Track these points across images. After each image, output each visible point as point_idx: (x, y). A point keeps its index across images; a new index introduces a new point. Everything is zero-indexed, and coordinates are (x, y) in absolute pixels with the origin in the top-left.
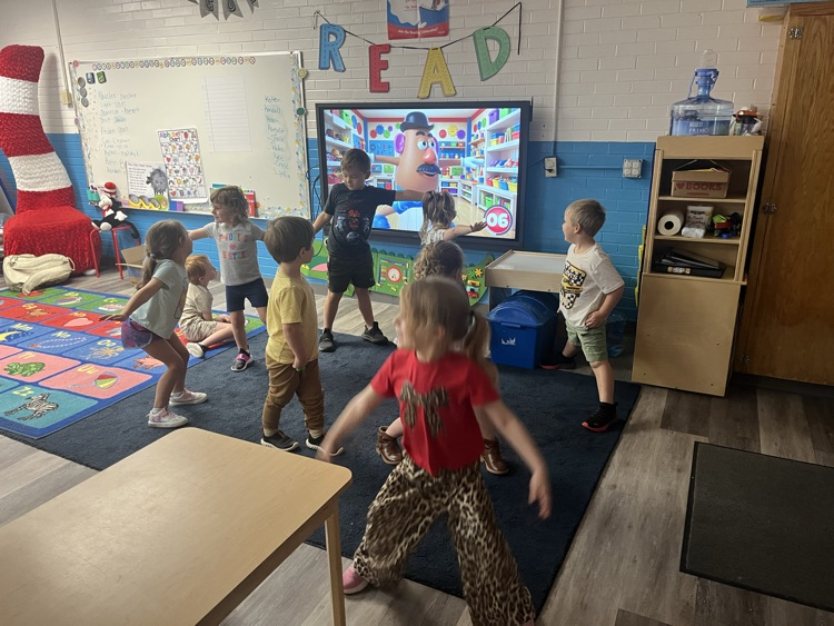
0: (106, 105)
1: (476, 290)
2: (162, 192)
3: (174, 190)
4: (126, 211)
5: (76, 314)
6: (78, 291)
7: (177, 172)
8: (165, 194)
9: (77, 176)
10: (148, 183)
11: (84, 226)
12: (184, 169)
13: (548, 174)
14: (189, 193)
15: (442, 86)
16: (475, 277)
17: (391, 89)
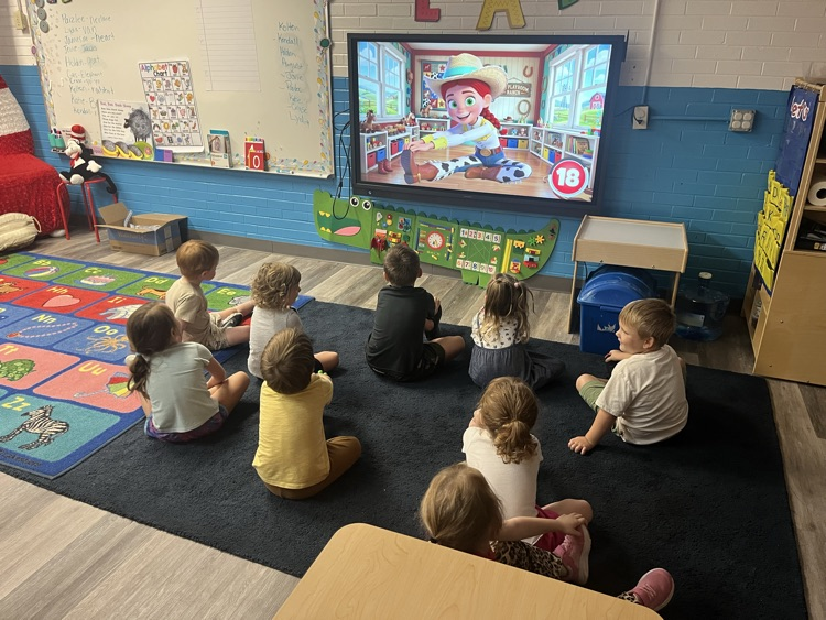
0: (72, 31)
1: (536, 259)
2: (144, 137)
3: (160, 135)
4: (99, 160)
5: (55, 289)
6: (48, 258)
7: (163, 114)
8: (149, 141)
9: (36, 116)
10: (126, 126)
11: (49, 179)
12: (173, 111)
13: (636, 126)
14: (180, 140)
15: (508, 16)
16: (536, 245)
17: (442, 18)
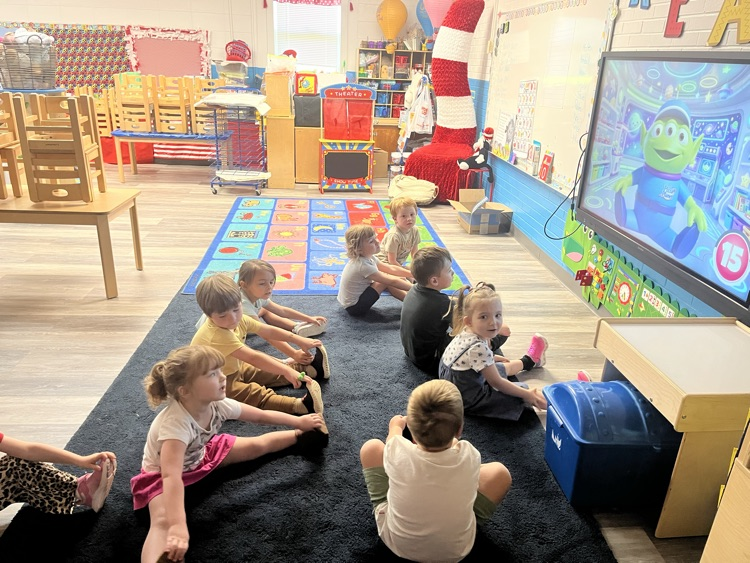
3: (515, 141)
7: (520, 124)
8: (510, 145)
10: (505, 132)
12: (524, 122)
14: (522, 147)
17: (685, 33)
